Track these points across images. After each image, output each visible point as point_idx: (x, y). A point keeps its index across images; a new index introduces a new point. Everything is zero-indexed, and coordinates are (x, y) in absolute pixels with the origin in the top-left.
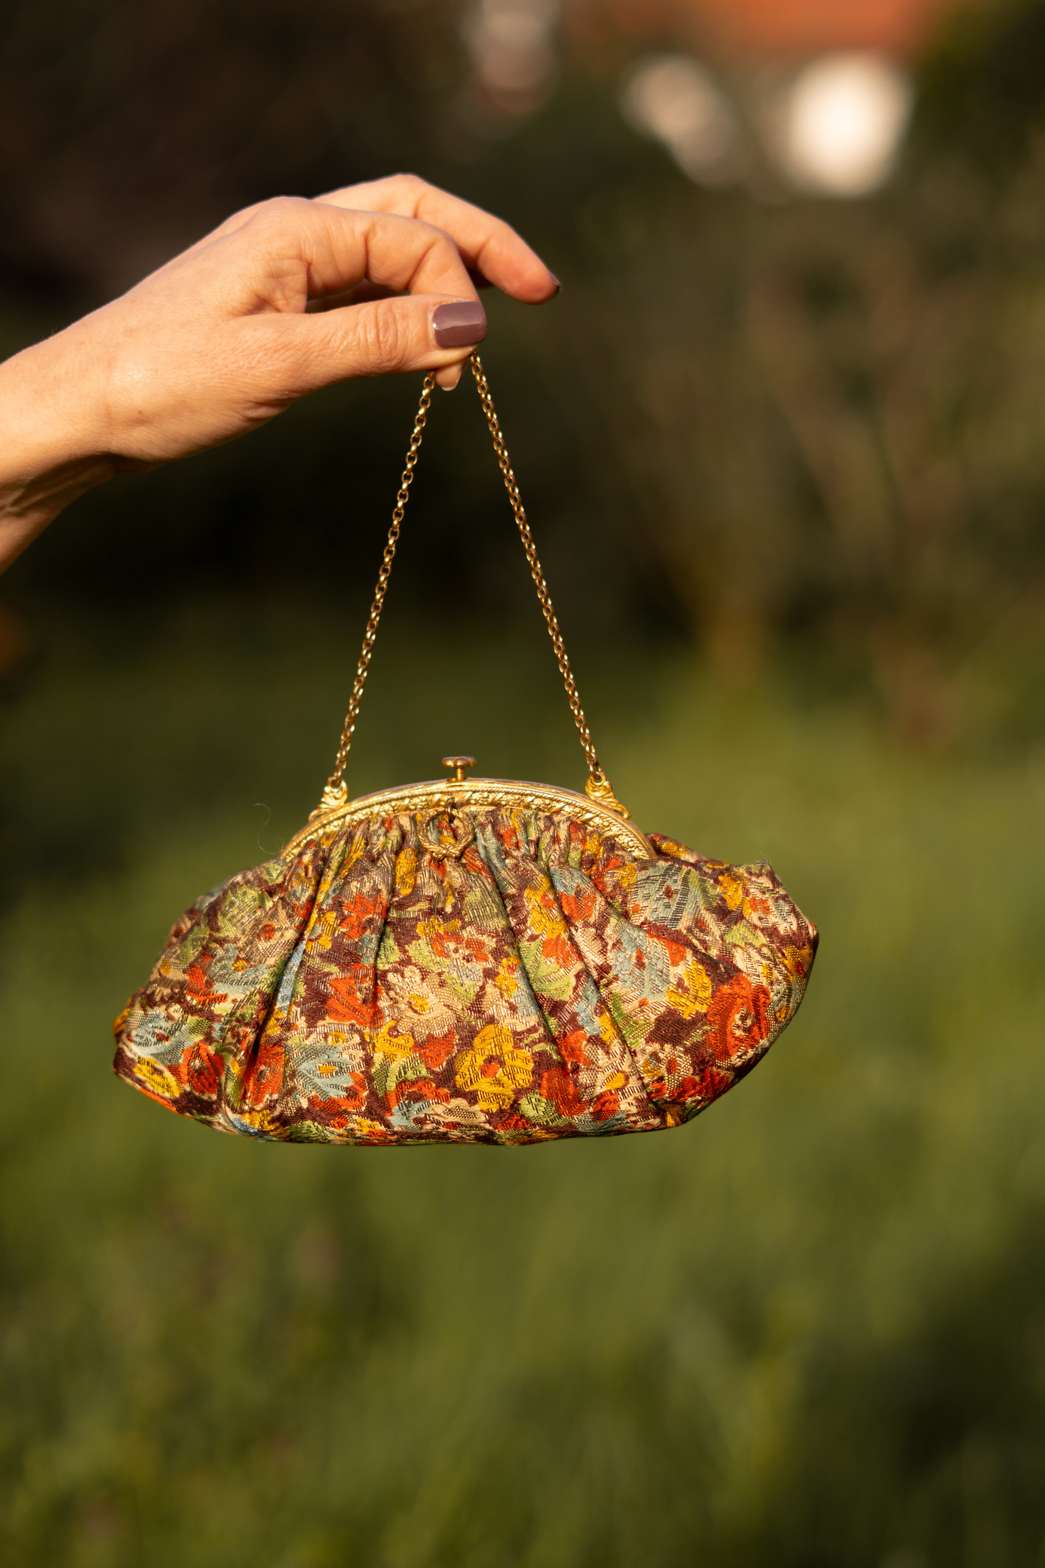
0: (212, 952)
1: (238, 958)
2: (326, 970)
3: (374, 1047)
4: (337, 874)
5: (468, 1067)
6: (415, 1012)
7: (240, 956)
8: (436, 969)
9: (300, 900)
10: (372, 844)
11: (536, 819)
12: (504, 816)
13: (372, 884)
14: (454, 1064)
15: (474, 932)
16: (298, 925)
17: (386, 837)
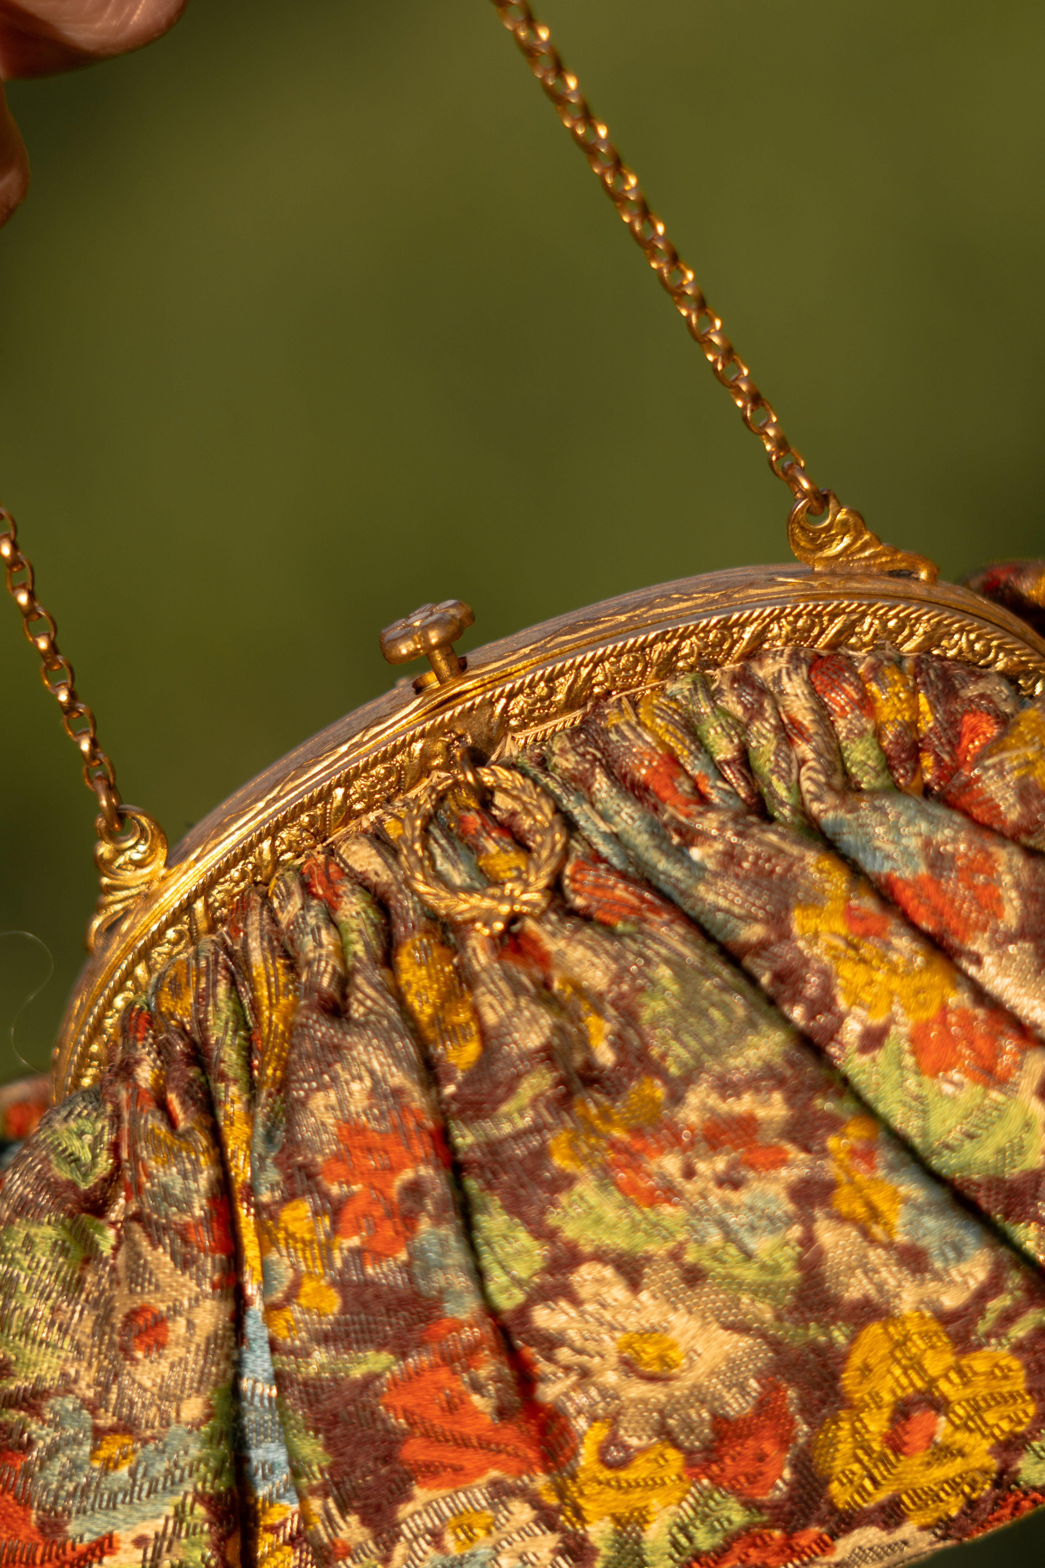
0: (15, 1436)
1: (98, 1434)
2: (357, 1373)
3: (578, 1512)
4: (252, 1087)
5: (850, 1452)
6: (652, 1379)
7: (101, 1422)
8: (658, 1248)
9: (190, 1207)
10: (309, 964)
11: (712, 696)
12: (624, 728)
13: (368, 1082)
14: (811, 1461)
15: (713, 1100)
16: (220, 1280)
17: (336, 926)
